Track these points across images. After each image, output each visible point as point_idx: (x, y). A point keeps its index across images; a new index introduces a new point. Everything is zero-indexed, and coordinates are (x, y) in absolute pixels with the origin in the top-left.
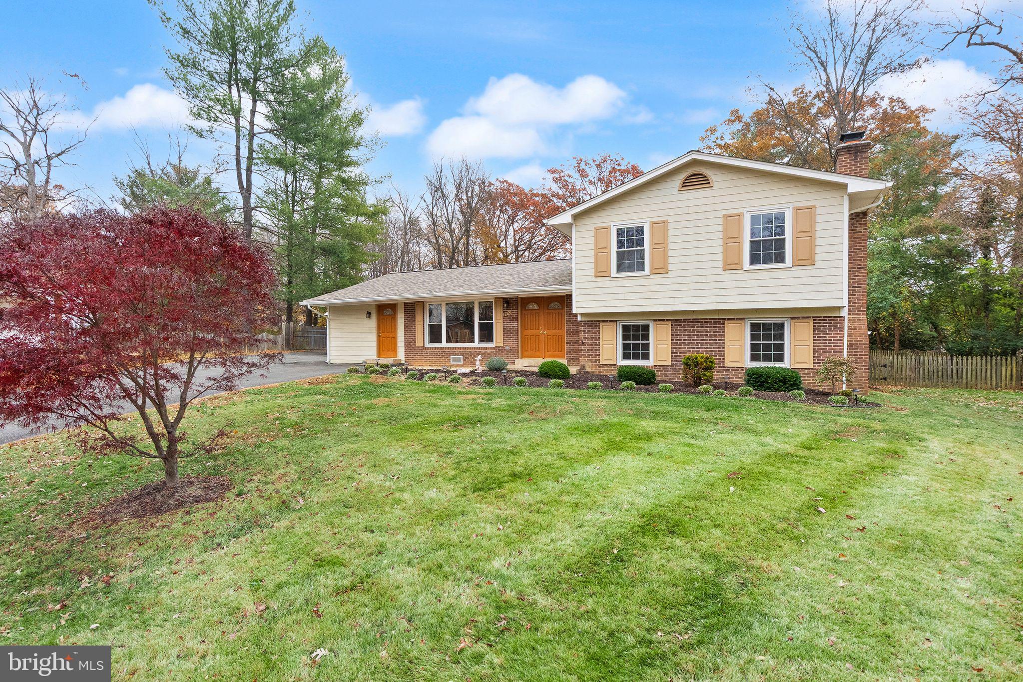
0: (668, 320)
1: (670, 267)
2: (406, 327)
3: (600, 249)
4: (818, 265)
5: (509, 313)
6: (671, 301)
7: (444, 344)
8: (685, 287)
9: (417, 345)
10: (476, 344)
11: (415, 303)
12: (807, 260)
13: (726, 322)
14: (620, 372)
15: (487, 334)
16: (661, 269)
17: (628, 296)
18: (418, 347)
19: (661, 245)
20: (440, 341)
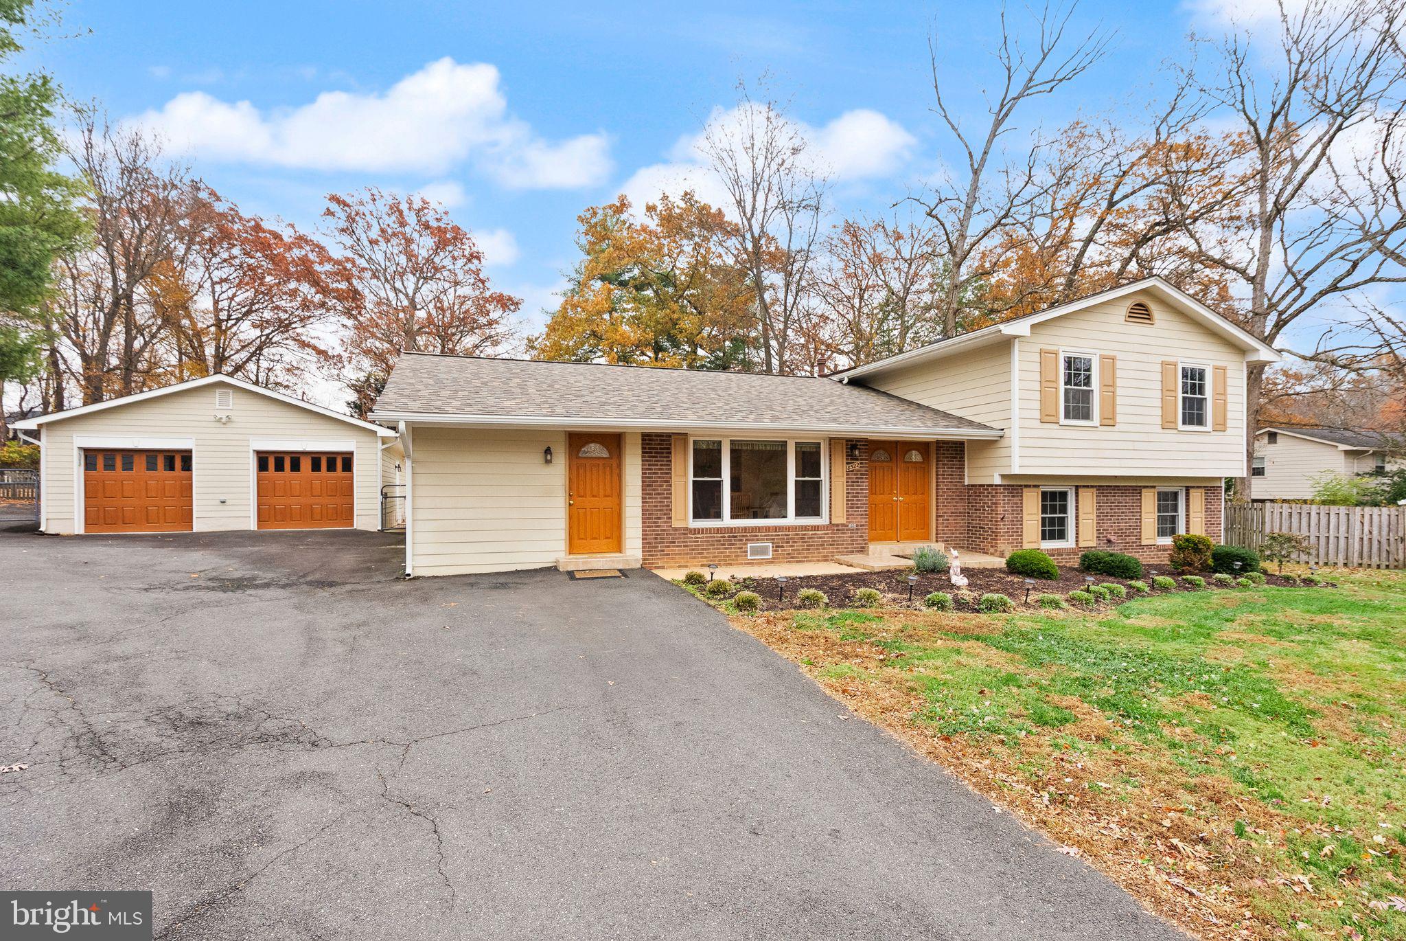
0: (1092, 487)
1: (1119, 418)
2: (645, 486)
3: (1046, 382)
4: (1229, 431)
5: (856, 465)
6: (1116, 463)
7: (727, 521)
8: (1130, 445)
9: (675, 524)
10: (791, 519)
11: (669, 435)
12: (1221, 426)
13: (1143, 491)
14: (1085, 557)
15: (809, 502)
16: (1109, 420)
17: (1077, 453)
18: (676, 529)
19: (1110, 386)
20: (718, 515)
